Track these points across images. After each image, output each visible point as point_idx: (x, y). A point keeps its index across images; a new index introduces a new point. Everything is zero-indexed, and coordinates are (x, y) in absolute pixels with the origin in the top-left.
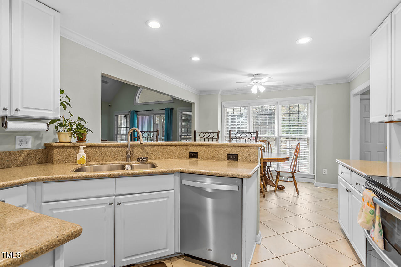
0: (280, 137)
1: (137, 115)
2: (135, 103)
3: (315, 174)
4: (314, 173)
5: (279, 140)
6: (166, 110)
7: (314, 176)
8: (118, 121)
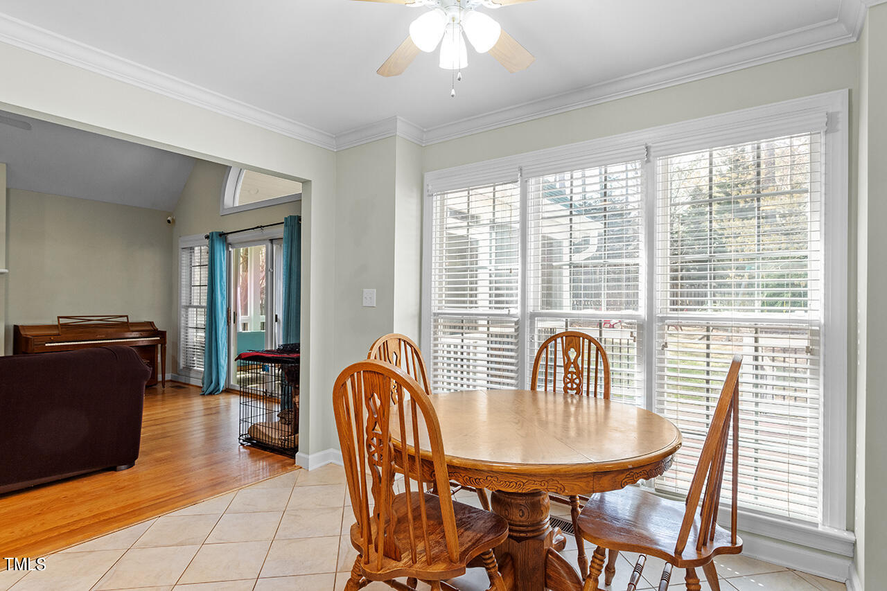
0: (662, 319)
1: (228, 245)
2: (224, 209)
3: (860, 535)
4: (851, 528)
5: (656, 332)
6: (286, 226)
7: (854, 544)
8: (191, 266)
